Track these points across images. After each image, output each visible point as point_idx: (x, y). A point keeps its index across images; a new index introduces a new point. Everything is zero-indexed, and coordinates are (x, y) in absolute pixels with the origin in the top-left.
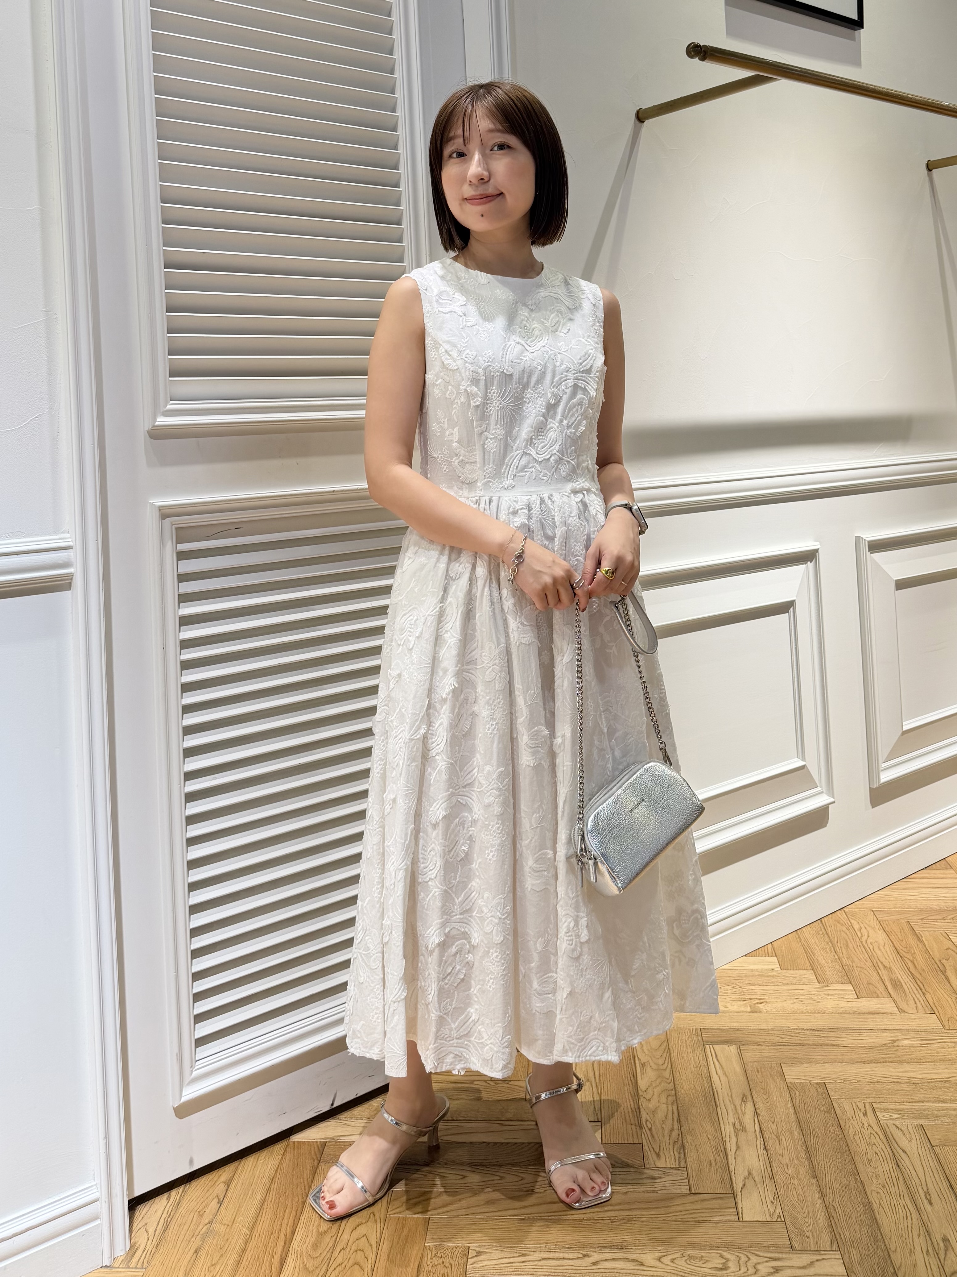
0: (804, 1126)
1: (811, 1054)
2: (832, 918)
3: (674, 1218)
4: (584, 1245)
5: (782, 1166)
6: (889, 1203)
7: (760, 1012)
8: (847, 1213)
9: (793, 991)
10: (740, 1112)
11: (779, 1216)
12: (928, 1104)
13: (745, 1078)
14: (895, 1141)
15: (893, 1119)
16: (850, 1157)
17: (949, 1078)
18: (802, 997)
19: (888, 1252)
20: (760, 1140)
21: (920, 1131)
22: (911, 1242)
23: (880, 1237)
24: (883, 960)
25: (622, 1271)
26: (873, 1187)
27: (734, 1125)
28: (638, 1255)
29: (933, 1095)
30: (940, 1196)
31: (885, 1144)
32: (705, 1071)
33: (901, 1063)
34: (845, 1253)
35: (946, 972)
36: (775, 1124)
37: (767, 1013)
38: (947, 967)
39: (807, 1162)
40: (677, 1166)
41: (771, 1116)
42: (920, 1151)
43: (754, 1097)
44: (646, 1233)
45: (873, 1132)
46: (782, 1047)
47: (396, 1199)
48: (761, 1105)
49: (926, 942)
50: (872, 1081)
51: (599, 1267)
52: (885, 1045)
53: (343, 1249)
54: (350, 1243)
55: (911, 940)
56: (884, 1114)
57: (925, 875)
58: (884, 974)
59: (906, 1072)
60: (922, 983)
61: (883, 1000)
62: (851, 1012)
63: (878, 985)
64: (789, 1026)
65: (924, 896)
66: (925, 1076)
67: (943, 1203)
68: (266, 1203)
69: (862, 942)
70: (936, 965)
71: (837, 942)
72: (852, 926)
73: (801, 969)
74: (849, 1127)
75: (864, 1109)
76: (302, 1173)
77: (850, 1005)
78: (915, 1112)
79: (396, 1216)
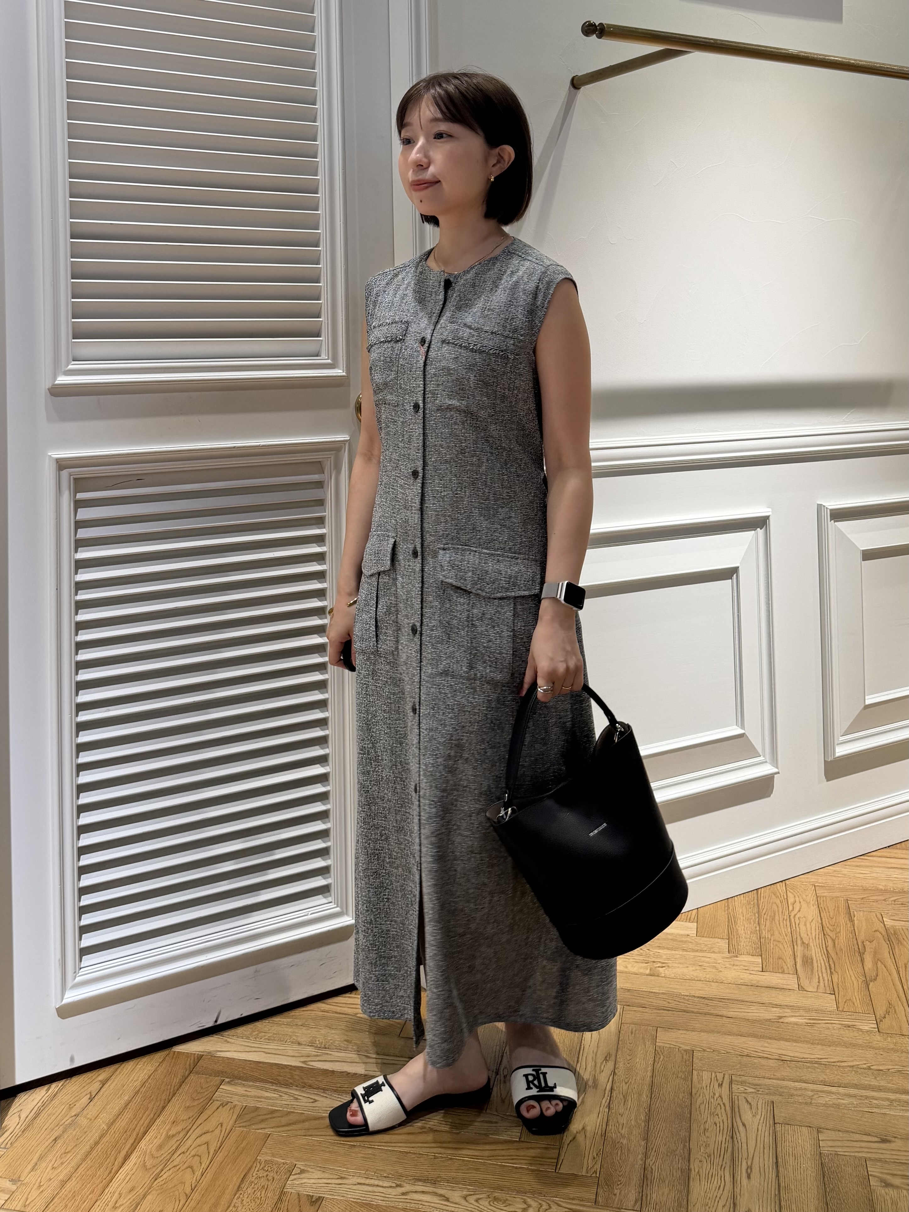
0: (655, 1090)
1: (691, 1022)
2: (770, 889)
3: (494, 1161)
4: (401, 1176)
5: (617, 1125)
6: (707, 1172)
7: (658, 976)
8: (662, 1177)
9: (699, 958)
10: (598, 1069)
11: (595, 1172)
12: (788, 1082)
13: (617, 1038)
14: (739, 1114)
15: (746, 1093)
16: (689, 1125)
17: (821, 1059)
18: (705, 964)
20: (606, 1099)
21: (769, 1107)
23: (685, 1202)
24: (804, 935)
25: (426, 1204)
26: (698, 1156)
27: (588, 1081)
28: (447, 1191)
29: (798, 1074)
30: (762, 1171)
31: (729, 1116)
33: (779, 1039)
35: (864, 954)
36: (628, 1085)
37: (664, 977)
38: (867, 949)
39: (643, 1125)
41: (627, 1076)
42: (760, 1126)
43: (618, 1057)
44: (463, 1172)
45: (722, 1103)
46: (665, 1012)
47: (246, 1114)
48: (622, 1065)
49: (856, 922)
50: (741, 1054)
51: (406, 1197)
52: (769, 1020)
53: (183, 1153)
54: (191, 1149)
55: (843, 919)
56: (739, 1087)
57: (885, 854)
58: (799, 950)
59: (779, 1049)
60: (834, 962)
61: (786, 976)
62: (749, 984)
63: (788, 960)
64: (680, 991)
65: (875, 875)
66: (796, 1054)
67: (762, 1178)
68: (130, 1104)
69: (790, 916)
70: (857, 946)
71: (765, 914)
72: (787, 898)
73: (717, 938)
74: (700, 1096)
75: (722, 1080)
76: (172, 1081)
77: (751, 977)
78: (771, 1088)
79: (241, 1128)
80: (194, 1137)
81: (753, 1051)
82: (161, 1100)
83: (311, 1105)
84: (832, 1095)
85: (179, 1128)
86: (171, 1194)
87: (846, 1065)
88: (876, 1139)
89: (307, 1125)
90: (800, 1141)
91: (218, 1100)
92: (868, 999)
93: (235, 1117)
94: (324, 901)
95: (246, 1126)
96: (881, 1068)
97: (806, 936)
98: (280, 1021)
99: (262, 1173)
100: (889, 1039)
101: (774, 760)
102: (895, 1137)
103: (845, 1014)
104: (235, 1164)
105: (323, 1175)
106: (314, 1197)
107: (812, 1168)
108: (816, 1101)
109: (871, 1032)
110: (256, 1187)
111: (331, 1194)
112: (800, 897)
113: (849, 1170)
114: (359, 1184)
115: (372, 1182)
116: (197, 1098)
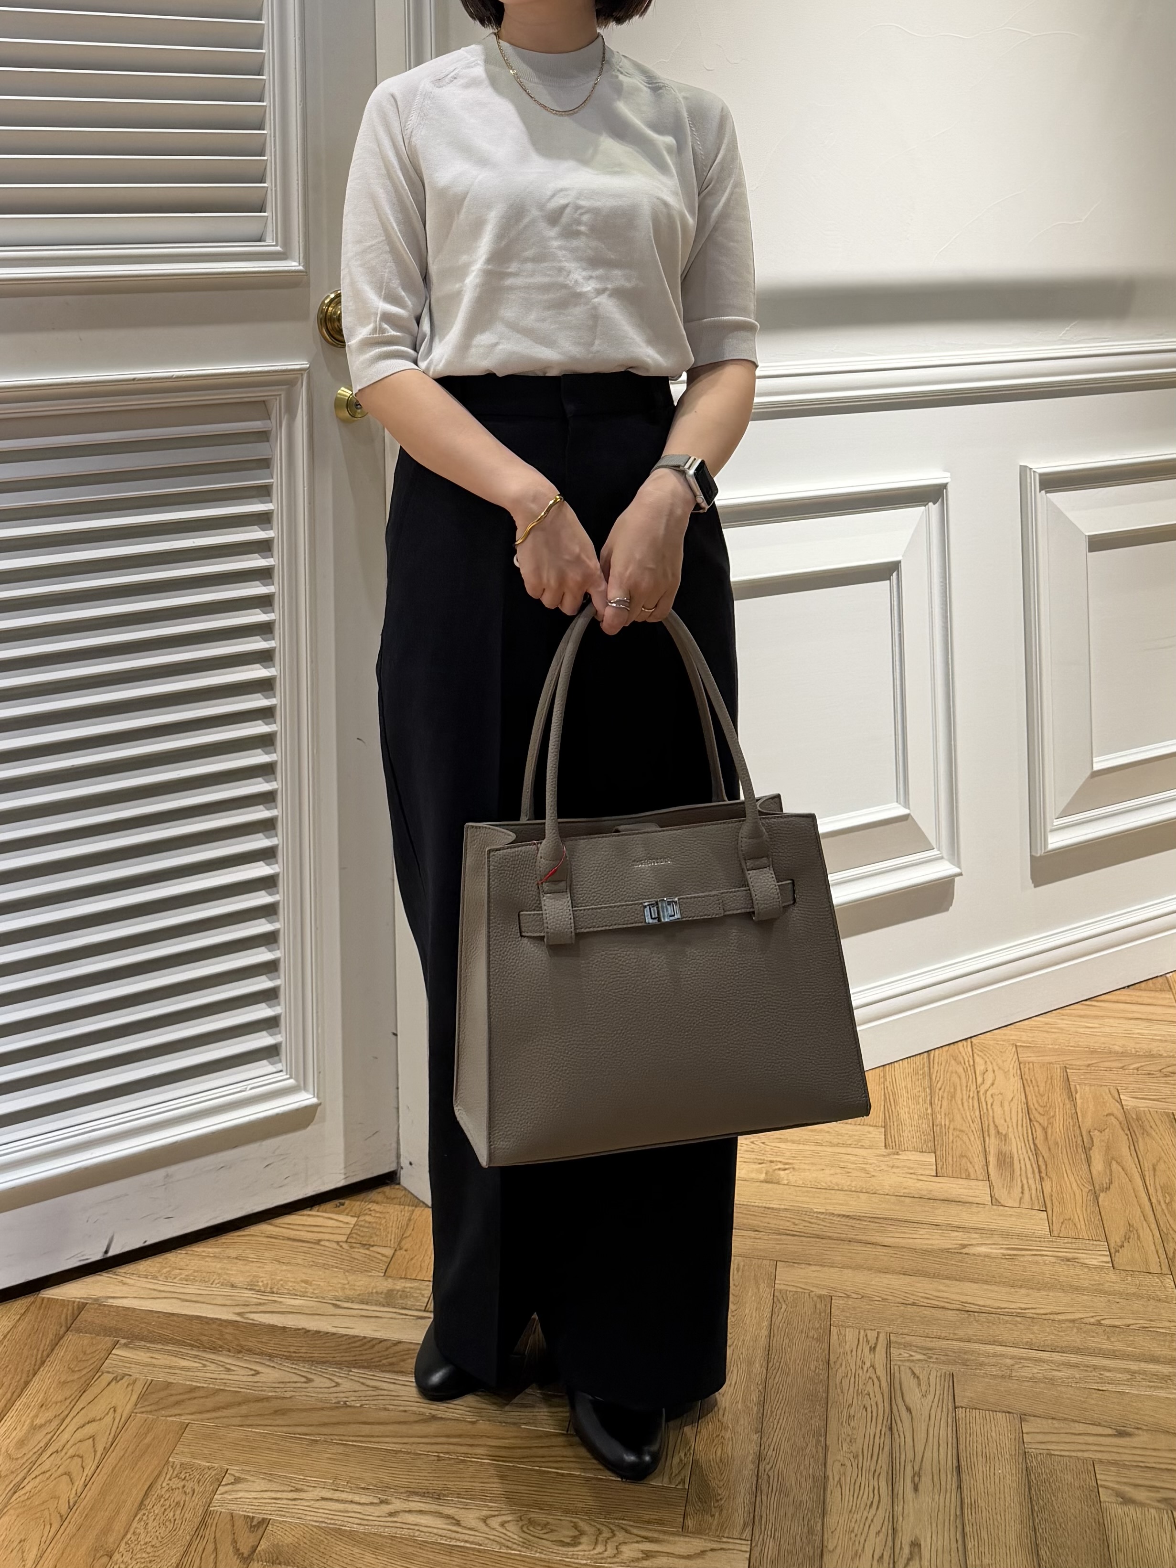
0: (773, 1357)
1: (828, 1253)
2: (947, 1051)
3: (529, 1464)
4: (387, 1487)
6: (853, 1481)
7: (778, 1183)
8: (784, 1489)
9: (840, 1156)
11: (683, 1481)
12: (976, 1345)
14: (902, 1393)
15: (912, 1361)
16: (825, 1409)
17: (1025, 1309)
18: (851, 1165)
19: (822, 1550)
21: (946, 1383)
22: (862, 1541)
23: (819, 1527)
24: (1000, 1122)
25: (426, 1529)
26: (838, 1456)
28: (457, 1510)
29: (990, 1332)
30: (935, 1479)
31: (884, 1395)
33: (960, 1279)
34: (756, 1545)
35: (1090, 1149)
37: (787, 1184)
38: (1096, 1142)
39: (755, 1410)
42: (933, 1411)
44: (481, 1480)
45: (874, 1377)
46: (789, 1237)
47: (153, 1393)
49: (1079, 1101)
50: (905, 1302)
51: (395, 1519)
52: (947, 1250)
53: (57, 1452)
54: (68, 1446)
55: (1058, 1097)
56: (902, 1351)
57: (1123, 998)
58: (993, 1143)
59: (961, 1294)
60: (1045, 1162)
61: (973, 1183)
62: (916, 1196)
63: (976, 1159)
64: (812, 1207)
65: (1108, 1030)
66: (989, 1302)
67: (936, 1491)
69: (978, 1092)
70: (1080, 1138)
71: (940, 1089)
72: (974, 1065)
73: (867, 1125)
74: (841, 1365)
75: (875, 1341)
76: (39, 1343)
77: (919, 1184)
78: (950, 1353)
79: (144, 1415)
80: (72, 1428)
81: (922, 1297)
82: (22, 1373)
83: (250, 1379)
84: (1042, 1364)
85: (49, 1415)
86: (37, 1515)
87: (1064, 1318)
88: (1109, 1431)
89: (244, 1409)
90: (993, 1434)
92: (1097, 1219)
93: (134, 1398)
94: (271, 1068)
95: (151, 1411)
96: (1117, 1323)
97: (1003, 1121)
98: (204, 1251)
99: (176, 1483)
100: (1129, 1278)
101: (955, 855)
102: (1138, 1428)
103: (1062, 1240)
104: (136, 1469)
105: (269, 1486)
106: (255, 1520)
107: (1012, 1474)
108: (1018, 1374)
109: (1102, 1268)
110: (168, 1503)
111: (281, 1515)
112: (994, 1064)
113: (1069, 1477)
114: (323, 1499)
115: (344, 1496)
116: (77, 1369)
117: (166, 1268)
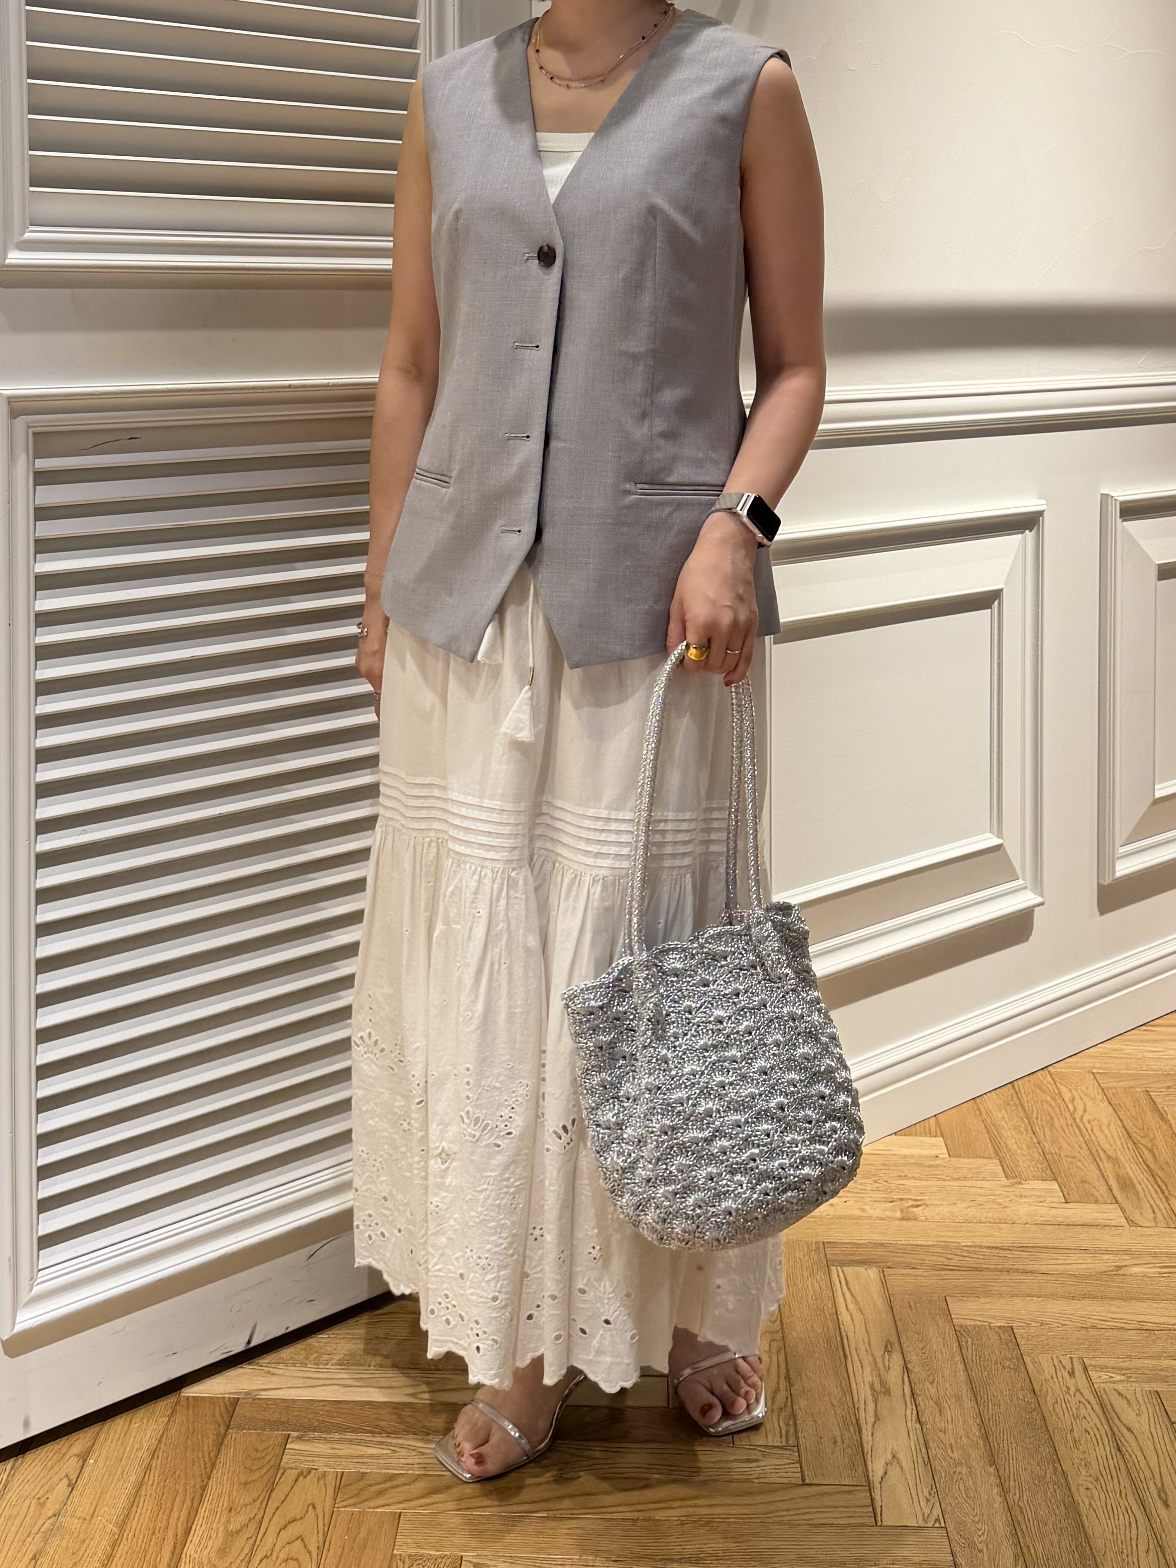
0: (978, 1389)
1: (992, 1284)
2: (1029, 1082)
3: (777, 1519)
5: (944, 1447)
6: (1104, 1504)
7: (916, 1219)
8: (1040, 1518)
9: (967, 1189)
10: (881, 1366)
11: (937, 1520)
12: (1168, 1361)
13: (890, 1316)
14: (1116, 1413)
15: (1114, 1382)
16: (1048, 1436)
18: (980, 1199)
20: (910, 1411)
21: (1154, 1401)
22: (1136, 1561)
23: (1089, 1553)
24: (1107, 1147)
26: (1081, 1480)
27: (872, 1386)
31: (1102, 1418)
32: (830, 1306)
33: (1129, 1299)
36: (935, 1385)
37: (926, 1221)
39: (981, 1443)
40: (784, 1444)
41: (929, 1373)
42: (1153, 1430)
43: (904, 1346)
45: (1083, 1400)
46: (948, 1272)
47: (349, 1485)
48: (914, 1358)
49: (1173, 1122)
50: (1083, 1325)
52: (1104, 1273)
53: (265, 1557)
54: (276, 1549)
55: (1151, 1119)
56: (1101, 1374)
58: (1107, 1166)
59: (1133, 1313)
60: (1164, 1182)
61: (1104, 1207)
62: (1053, 1223)
63: (1098, 1184)
64: (958, 1240)
66: (1163, 1320)
68: (144, 1487)
69: (1075, 1119)
71: (1037, 1118)
72: (1060, 1093)
73: (980, 1157)
74: (1048, 1392)
75: (1071, 1366)
76: (201, 1444)
77: (1054, 1211)
78: (1147, 1372)
79: (348, 1509)
80: (273, 1530)
81: (1097, 1320)
82: (194, 1477)
85: (243, 1518)
89: (454, 1493)
91: (292, 1468)
93: (330, 1491)
95: (355, 1504)
97: (1108, 1146)
98: (348, 1333)
101: (1038, 884)
112: (1078, 1091)
116: (254, 1468)
117: (312, 1354)
